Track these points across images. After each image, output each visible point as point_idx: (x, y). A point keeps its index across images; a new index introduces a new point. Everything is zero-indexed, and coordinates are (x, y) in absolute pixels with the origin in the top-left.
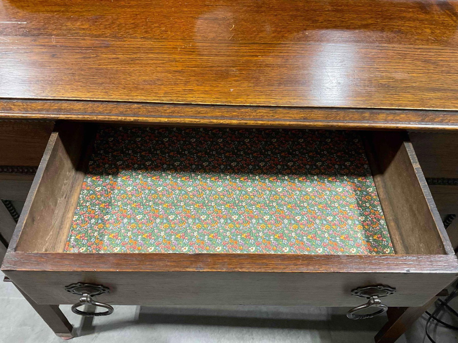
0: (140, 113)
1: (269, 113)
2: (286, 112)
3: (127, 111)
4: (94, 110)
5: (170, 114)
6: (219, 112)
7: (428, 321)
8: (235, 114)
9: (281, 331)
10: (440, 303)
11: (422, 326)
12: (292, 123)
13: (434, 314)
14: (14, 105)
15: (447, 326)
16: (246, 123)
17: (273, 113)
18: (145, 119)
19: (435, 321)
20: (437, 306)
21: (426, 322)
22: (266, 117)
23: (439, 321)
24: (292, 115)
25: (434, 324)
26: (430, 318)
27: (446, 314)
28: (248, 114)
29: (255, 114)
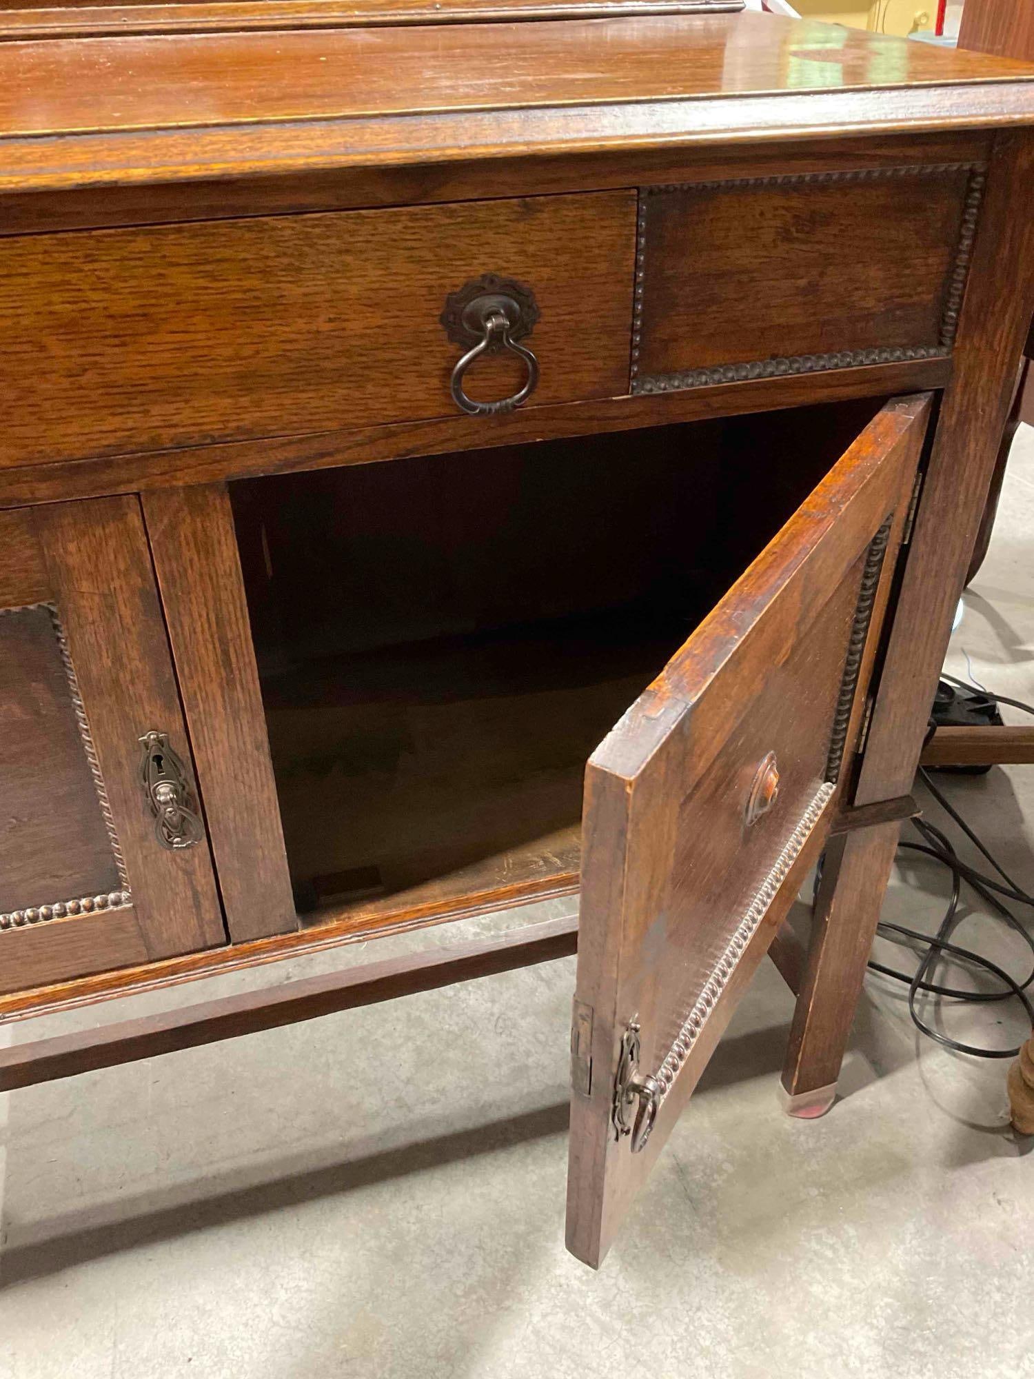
1: (241, 143)
6: (86, 153)
7: (911, 1000)
8: (134, 152)
9: (502, 1156)
10: (928, 946)
11: (901, 1019)
13: (920, 975)
15: (968, 998)
17: (252, 141)
19: (932, 994)
20: (921, 954)
21: (908, 1004)
22: (233, 153)
23: (940, 991)
25: (930, 1003)
26: (913, 991)
27: (953, 968)
28: (175, 151)
29: (198, 149)
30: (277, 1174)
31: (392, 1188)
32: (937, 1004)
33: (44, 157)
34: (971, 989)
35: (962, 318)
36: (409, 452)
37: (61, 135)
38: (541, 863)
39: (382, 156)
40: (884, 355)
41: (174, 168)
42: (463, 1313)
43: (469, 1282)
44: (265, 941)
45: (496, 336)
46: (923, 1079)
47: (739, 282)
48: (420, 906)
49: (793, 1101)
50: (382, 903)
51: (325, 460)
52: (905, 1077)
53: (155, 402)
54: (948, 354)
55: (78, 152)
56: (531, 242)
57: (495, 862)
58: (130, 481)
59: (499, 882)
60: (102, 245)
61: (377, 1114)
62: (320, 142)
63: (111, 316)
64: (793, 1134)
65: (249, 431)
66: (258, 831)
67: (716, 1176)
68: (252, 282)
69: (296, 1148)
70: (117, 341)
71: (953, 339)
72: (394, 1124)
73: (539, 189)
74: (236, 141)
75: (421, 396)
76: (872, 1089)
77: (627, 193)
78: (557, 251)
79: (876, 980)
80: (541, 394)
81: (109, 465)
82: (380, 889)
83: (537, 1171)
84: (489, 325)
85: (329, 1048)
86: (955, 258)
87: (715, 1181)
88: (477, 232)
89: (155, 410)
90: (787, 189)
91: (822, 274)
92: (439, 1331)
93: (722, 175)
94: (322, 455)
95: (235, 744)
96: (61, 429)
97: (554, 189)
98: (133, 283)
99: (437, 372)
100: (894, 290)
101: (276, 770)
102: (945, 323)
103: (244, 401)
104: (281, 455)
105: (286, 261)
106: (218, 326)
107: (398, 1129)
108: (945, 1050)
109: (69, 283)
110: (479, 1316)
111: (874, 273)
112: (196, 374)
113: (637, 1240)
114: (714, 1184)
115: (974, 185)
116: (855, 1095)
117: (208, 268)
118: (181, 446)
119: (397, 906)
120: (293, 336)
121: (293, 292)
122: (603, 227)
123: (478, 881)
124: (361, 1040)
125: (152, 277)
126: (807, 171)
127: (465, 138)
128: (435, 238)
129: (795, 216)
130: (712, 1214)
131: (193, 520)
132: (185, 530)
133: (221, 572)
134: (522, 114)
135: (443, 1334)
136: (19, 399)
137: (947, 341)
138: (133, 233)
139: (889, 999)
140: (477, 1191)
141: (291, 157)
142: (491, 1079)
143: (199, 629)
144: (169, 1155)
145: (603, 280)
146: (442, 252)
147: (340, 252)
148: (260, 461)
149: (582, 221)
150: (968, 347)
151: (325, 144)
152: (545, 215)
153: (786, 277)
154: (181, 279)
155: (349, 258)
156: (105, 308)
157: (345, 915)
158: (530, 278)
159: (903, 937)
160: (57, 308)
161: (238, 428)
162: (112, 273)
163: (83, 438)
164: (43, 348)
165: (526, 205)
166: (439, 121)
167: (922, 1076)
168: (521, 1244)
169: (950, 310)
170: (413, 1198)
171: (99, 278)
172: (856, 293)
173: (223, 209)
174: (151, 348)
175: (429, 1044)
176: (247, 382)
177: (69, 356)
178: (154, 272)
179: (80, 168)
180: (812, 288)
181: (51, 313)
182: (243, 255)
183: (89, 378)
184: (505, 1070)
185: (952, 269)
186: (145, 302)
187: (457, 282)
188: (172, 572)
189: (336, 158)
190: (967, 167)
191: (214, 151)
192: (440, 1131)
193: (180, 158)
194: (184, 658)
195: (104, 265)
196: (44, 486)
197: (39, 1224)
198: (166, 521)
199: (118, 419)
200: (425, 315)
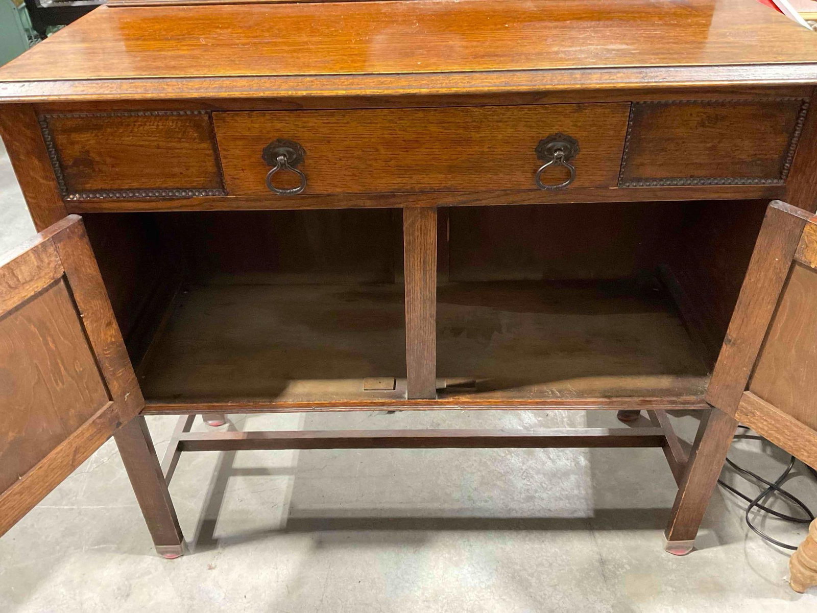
0: (313, 87)
1: (465, 80)
2: (483, 77)
3: (298, 85)
4: (260, 86)
5: (349, 86)
6: (406, 81)
7: (748, 510)
8: (424, 82)
10: (767, 487)
12: (491, 88)
13: (758, 499)
14: (167, 85)
15: (784, 518)
16: (438, 91)
17: (468, 79)
18: (319, 92)
19: (763, 512)
20: (762, 489)
21: (745, 512)
22: (460, 84)
23: (768, 511)
24: (490, 81)
25: (760, 515)
26: (751, 507)
27: (779, 501)
28: (439, 82)
29: (447, 82)
30: (409, 515)
31: (460, 534)
32: (765, 517)
33: (391, 82)
34: (787, 514)
35: (792, 168)
36: (513, 202)
37: (398, 74)
38: (550, 393)
39: (519, 88)
40: (749, 181)
41: (437, 90)
42: (483, 596)
43: (488, 583)
44: (421, 400)
45: (559, 158)
46: (745, 551)
47: (677, 143)
48: (490, 400)
49: (668, 543)
50: (473, 395)
51: (478, 202)
52: (735, 548)
53: (415, 174)
54: (784, 183)
55: (403, 81)
56: (580, 121)
57: (528, 388)
58: (400, 203)
59: (529, 397)
60: (405, 114)
61: (458, 501)
62: (495, 80)
63: (404, 141)
64: (666, 560)
65: (449, 188)
66: (426, 353)
67: (620, 569)
68: (461, 131)
69: (419, 506)
70: (405, 150)
71: (787, 176)
72: (466, 507)
73: (586, 101)
74: (463, 79)
75: (523, 180)
76: (715, 549)
77: (626, 103)
78: (591, 126)
79: (733, 498)
80: (576, 184)
81: (394, 196)
82: (474, 389)
83: (530, 544)
84: (556, 154)
85: (441, 466)
86: (791, 139)
87: (619, 571)
88: (556, 116)
89: (414, 177)
90: (704, 105)
91: (719, 142)
92: (470, 600)
93: (671, 99)
94: (477, 200)
95: (422, 314)
96: (379, 181)
97: (594, 101)
98: (414, 129)
99: (530, 171)
100: (757, 152)
101: (437, 329)
102: (784, 169)
103: (449, 176)
104: (460, 198)
105: (474, 124)
106: (444, 147)
107: (467, 509)
108: (762, 540)
109: (391, 127)
110: (490, 599)
111: (747, 143)
112: (433, 165)
113: (573, 587)
114: (618, 573)
115: (804, 107)
116: (705, 550)
117: (443, 125)
118: (422, 192)
119: (480, 398)
120: (473, 153)
121: (475, 135)
122: (613, 117)
123: (518, 394)
124: (456, 466)
125: (422, 127)
126: (714, 98)
127: (556, 81)
128: (537, 118)
129: (708, 117)
130: (613, 585)
131: (421, 220)
132: (418, 224)
133: (428, 242)
134: (582, 71)
135: (472, 602)
136: (366, 168)
137: (784, 177)
138: (418, 110)
139: (737, 508)
140: (500, 546)
141: (483, 86)
142: (516, 498)
143: (416, 264)
144: (363, 495)
145: (611, 138)
146: (541, 123)
147: (497, 122)
148: (451, 200)
149: (604, 114)
150: (794, 181)
151: (497, 82)
152: (587, 111)
153: (701, 142)
154: (433, 128)
155: (500, 124)
156: (403, 137)
157: (457, 397)
158: (577, 136)
159: (754, 479)
160: (386, 136)
161: (445, 186)
162: (408, 125)
163: (386, 185)
164: (377, 150)
165: (579, 106)
166: (546, 73)
167: (745, 548)
168: (516, 574)
169: (787, 163)
170: (468, 541)
171: (403, 126)
172: (737, 151)
173: (454, 103)
174: (417, 153)
175: (488, 476)
176: (452, 169)
177: (387, 154)
178: (423, 125)
179: (403, 87)
180: (714, 148)
181: (383, 138)
182: (457, 121)
183: (392, 163)
184: (523, 496)
185: (790, 145)
186: (419, 136)
187: (544, 135)
188: (410, 240)
189: (500, 88)
190: (800, 99)
191: (453, 83)
192: (487, 515)
193: (440, 85)
194: (408, 275)
195: (406, 121)
196: (368, 201)
197: (304, 511)
198: (411, 219)
199: (400, 179)
200: (529, 148)
